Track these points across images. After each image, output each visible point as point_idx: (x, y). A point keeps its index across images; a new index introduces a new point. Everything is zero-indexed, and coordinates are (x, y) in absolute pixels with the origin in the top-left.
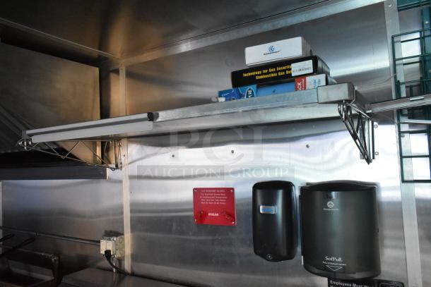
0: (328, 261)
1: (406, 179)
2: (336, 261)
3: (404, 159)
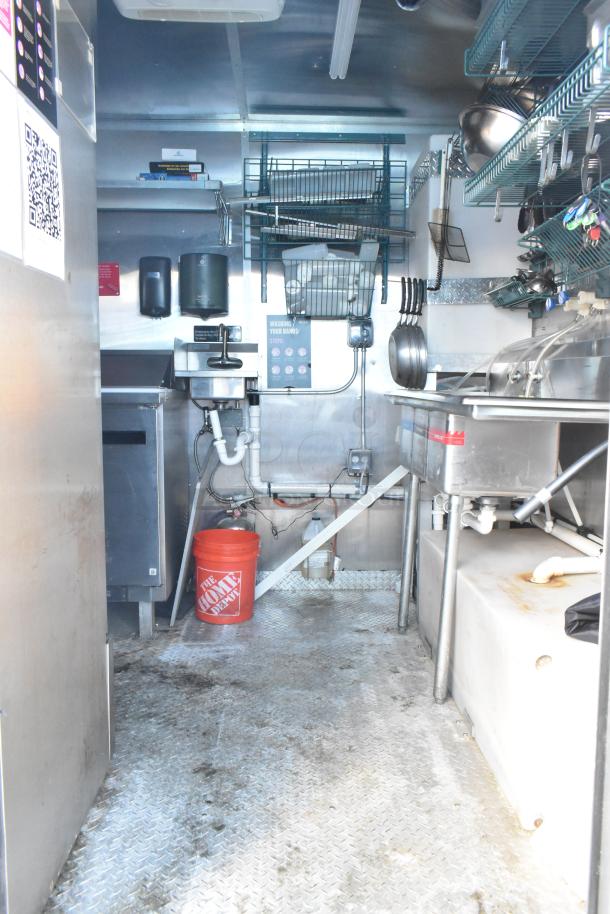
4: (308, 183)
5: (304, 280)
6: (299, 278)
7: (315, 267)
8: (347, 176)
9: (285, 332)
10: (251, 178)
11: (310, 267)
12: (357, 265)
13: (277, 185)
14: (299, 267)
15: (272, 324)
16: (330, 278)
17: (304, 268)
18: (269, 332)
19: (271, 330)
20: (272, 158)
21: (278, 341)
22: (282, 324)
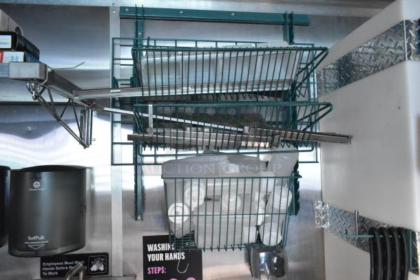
0: (30, 241)
1: (115, 162)
2: (39, 240)
3: (115, 146)
4: (199, 69)
5: (195, 205)
6: (187, 201)
7: (210, 184)
8: (260, 59)
9: (168, 257)
10: (122, 62)
11: (202, 185)
12: (271, 181)
13: (152, 72)
14: (188, 184)
15: (150, 248)
16: (233, 200)
17: (195, 188)
18: (145, 258)
19: (149, 256)
20: (149, 38)
21: (159, 271)
22: (164, 247)
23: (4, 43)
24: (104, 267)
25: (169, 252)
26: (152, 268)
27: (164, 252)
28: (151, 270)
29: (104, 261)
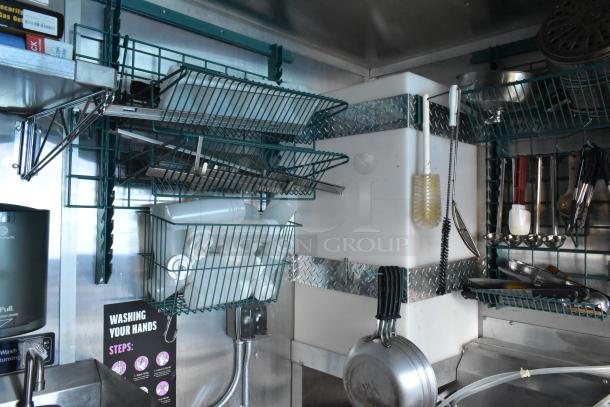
2: (4, 312)
3: (75, 181)
15: (113, 320)
18: (107, 334)
19: (112, 331)
20: (127, 36)
21: (124, 348)
22: (131, 316)
23: (47, 27)
24: (48, 354)
25: (137, 322)
26: (116, 346)
27: (131, 324)
28: (114, 349)
29: (48, 345)
